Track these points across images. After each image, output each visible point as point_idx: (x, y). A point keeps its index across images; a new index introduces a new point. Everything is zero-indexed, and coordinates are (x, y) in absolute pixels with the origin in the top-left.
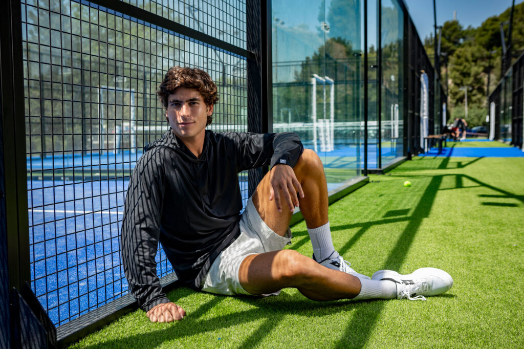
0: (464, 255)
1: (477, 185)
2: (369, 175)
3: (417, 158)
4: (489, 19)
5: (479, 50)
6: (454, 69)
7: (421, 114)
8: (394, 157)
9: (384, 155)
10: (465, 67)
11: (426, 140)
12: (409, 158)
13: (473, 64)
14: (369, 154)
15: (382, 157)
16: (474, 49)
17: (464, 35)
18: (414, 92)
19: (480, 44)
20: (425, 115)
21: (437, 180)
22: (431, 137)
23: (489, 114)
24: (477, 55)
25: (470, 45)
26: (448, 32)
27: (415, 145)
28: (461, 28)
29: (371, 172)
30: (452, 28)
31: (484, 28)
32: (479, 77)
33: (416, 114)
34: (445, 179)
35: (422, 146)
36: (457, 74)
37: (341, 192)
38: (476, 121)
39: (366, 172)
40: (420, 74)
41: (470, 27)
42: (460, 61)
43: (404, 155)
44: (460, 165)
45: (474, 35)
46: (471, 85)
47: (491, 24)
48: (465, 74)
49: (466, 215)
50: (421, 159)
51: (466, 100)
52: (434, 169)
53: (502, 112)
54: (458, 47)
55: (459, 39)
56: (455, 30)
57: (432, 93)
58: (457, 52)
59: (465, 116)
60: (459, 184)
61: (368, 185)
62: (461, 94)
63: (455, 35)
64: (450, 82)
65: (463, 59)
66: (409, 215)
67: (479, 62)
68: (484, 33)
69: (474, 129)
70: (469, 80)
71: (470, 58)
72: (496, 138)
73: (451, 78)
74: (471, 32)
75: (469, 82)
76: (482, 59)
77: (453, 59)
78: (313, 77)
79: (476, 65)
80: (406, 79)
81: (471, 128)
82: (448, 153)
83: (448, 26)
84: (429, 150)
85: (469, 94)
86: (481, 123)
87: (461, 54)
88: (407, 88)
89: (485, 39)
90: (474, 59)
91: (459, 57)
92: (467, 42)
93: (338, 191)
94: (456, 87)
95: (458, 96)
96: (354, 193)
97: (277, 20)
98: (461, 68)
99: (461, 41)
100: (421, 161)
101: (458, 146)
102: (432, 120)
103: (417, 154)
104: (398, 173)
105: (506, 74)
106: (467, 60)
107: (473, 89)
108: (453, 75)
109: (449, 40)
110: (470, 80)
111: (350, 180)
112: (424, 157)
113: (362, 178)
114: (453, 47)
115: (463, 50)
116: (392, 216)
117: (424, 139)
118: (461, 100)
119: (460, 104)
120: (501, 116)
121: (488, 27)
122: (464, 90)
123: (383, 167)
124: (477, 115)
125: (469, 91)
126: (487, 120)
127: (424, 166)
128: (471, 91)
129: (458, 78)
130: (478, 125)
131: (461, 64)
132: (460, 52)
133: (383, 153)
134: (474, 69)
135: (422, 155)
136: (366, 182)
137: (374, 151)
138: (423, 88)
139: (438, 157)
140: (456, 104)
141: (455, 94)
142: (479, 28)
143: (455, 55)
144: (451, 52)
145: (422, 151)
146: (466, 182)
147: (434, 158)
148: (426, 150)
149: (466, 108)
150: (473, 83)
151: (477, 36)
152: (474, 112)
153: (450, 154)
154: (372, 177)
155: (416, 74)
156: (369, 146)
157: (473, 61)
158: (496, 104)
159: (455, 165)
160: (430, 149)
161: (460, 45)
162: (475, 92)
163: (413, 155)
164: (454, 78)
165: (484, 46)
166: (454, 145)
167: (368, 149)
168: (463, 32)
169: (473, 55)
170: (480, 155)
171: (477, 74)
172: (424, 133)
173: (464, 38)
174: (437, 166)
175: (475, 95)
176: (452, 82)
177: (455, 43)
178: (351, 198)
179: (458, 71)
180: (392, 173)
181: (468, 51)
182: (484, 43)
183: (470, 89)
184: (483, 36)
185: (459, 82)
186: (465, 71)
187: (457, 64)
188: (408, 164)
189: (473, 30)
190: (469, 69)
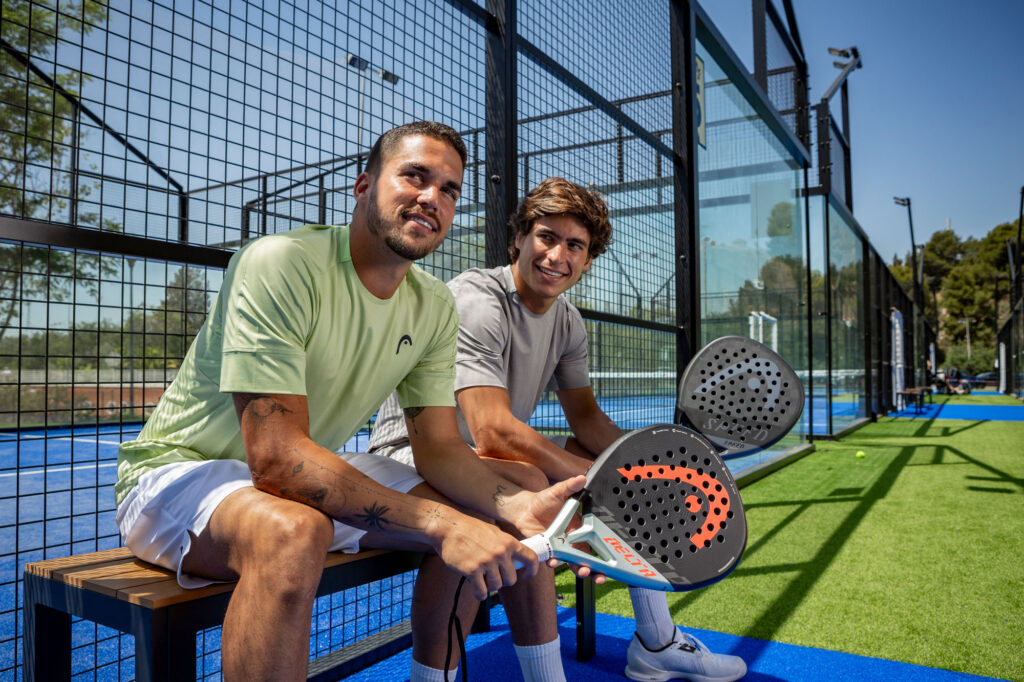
0: (897, 534)
1: (963, 460)
2: (815, 442)
3: (886, 419)
4: (998, 228)
5: (985, 269)
6: (950, 295)
7: (893, 363)
8: (853, 417)
9: (838, 414)
10: (966, 292)
11: (900, 397)
12: (874, 419)
13: (977, 287)
14: (815, 411)
15: (834, 417)
16: (978, 267)
17: (962, 249)
18: (880, 336)
19: (987, 261)
20: (898, 363)
21: (908, 451)
22: (908, 391)
23: (999, 357)
24: (984, 275)
25: (972, 262)
26: (939, 246)
27: (884, 401)
28: (957, 239)
29: (819, 438)
30: (946, 240)
31: (992, 240)
32: (986, 305)
33: (885, 363)
34: (918, 451)
35: (894, 404)
36: (955, 301)
37: (779, 462)
38: (983, 365)
39: (811, 438)
40: (889, 312)
41: (970, 238)
42: (957, 284)
43: (867, 416)
44: (946, 432)
45: (977, 250)
46: (975, 316)
47: (1002, 235)
48: (967, 302)
49: (918, 495)
50: (891, 421)
51: (968, 336)
52: (907, 436)
53: (1014, 357)
54: (955, 266)
55: (955, 254)
56: (949, 243)
57: (910, 334)
58: (953, 272)
59: (967, 358)
60: (938, 460)
61: (814, 454)
62: (961, 328)
63: (950, 249)
64: (944, 311)
65: (961, 281)
66: (862, 494)
67: (985, 285)
68: (991, 246)
69: (981, 376)
70: (972, 310)
71: (973, 281)
72: (1008, 392)
73: (946, 306)
74: (972, 244)
75: (973, 312)
76: (991, 280)
77: (947, 281)
78: (750, 315)
79: (981, 289)
80: (868, 323)
81: (977, 374)
82: (932, 413)
83: (938, 237)
84: (905, 407)
85: (974, 327)
86: (991, 368)
87: (959, 275)
88: (870, 333)
89: (995, 254)
90: (979, 280)
91: (956, 278)
92: (967, 258)
93: (774, 462)
94: (953, 318)
95: (956, 331)
96: (795, 465)
97: (707, 239)
98: (960, 293)
99: (959, 257)
100: (892, 424)
101: (953, 401)
102: (911, 367)
103: (885, 414)
104: (855, 441)
105: (1017, 307)
106: (968, 283)
107: (979, 321)
108: (948, 302)
109: (941, 256)
110: (974, 310)
111: (791, 448)
112: (896, 417)
113: (806, 445)
114: (947, 265)
115: (960, 268)
116: (840, 495)
117: (898, 394)
118: (961, 336)
119: (959, 341)
120: (1013, 362)
121: (997, 239)
122: (965, 323)
123: (835, 433)
124: (985, 357)
125: (971, 324)
126: (996, 365)
127: (892, 432)
128: (976, 324)
129: (955, 307)
130: (986, 371)
131: (959, 288)
132: (958, 271)
133: (834, 411)
134: (979, 295)
135: (894, 414)
136: (811, 451)
137: (823, 408)
138: (895, 329)
139: (917, 419)
140: (955, 341)
141: (952, 328)
142: (983, 239)
143: (949, 276)
144: (945, 272)
145: (894, 409)
146: (949, 456)
147: (911, 421)
148: (899, 408)
149: (969, 347)
150: (977, 312)
151: (982, 250)
152: (980, 353)
153: (936, 415)
154: (819, 445)
155: (884, 313)
156: (815, 400)
157: (977, 284)
158: (1006, 345)
159: (939, 433)
160: (907, 406)
161: (957, 262)
162: (981, 325)
163: (879, 416)
164: (950, 306)
165: (992, 264)
166: (948, 400)
167: (814, 405)
168: (962, 244)
169: (976, 276)
170: (982, 416)
171: (984, 301)
172: (898, 386)
173: (963, 253)
174: (912, 433)
175: (981, 329)
176: (948, 312)
177: (949, 260)
178: (790, 470)
179: (954, 296)
180: (847, 440)
181: (969, 272)
182: (992, 259)
183: (974, 321)
184: (991, 250)
185: (957, 311)
186: (965, 296)
187: (953, 288)
188: (871, 429)
189: (975, 241)
190: (972, 294)
